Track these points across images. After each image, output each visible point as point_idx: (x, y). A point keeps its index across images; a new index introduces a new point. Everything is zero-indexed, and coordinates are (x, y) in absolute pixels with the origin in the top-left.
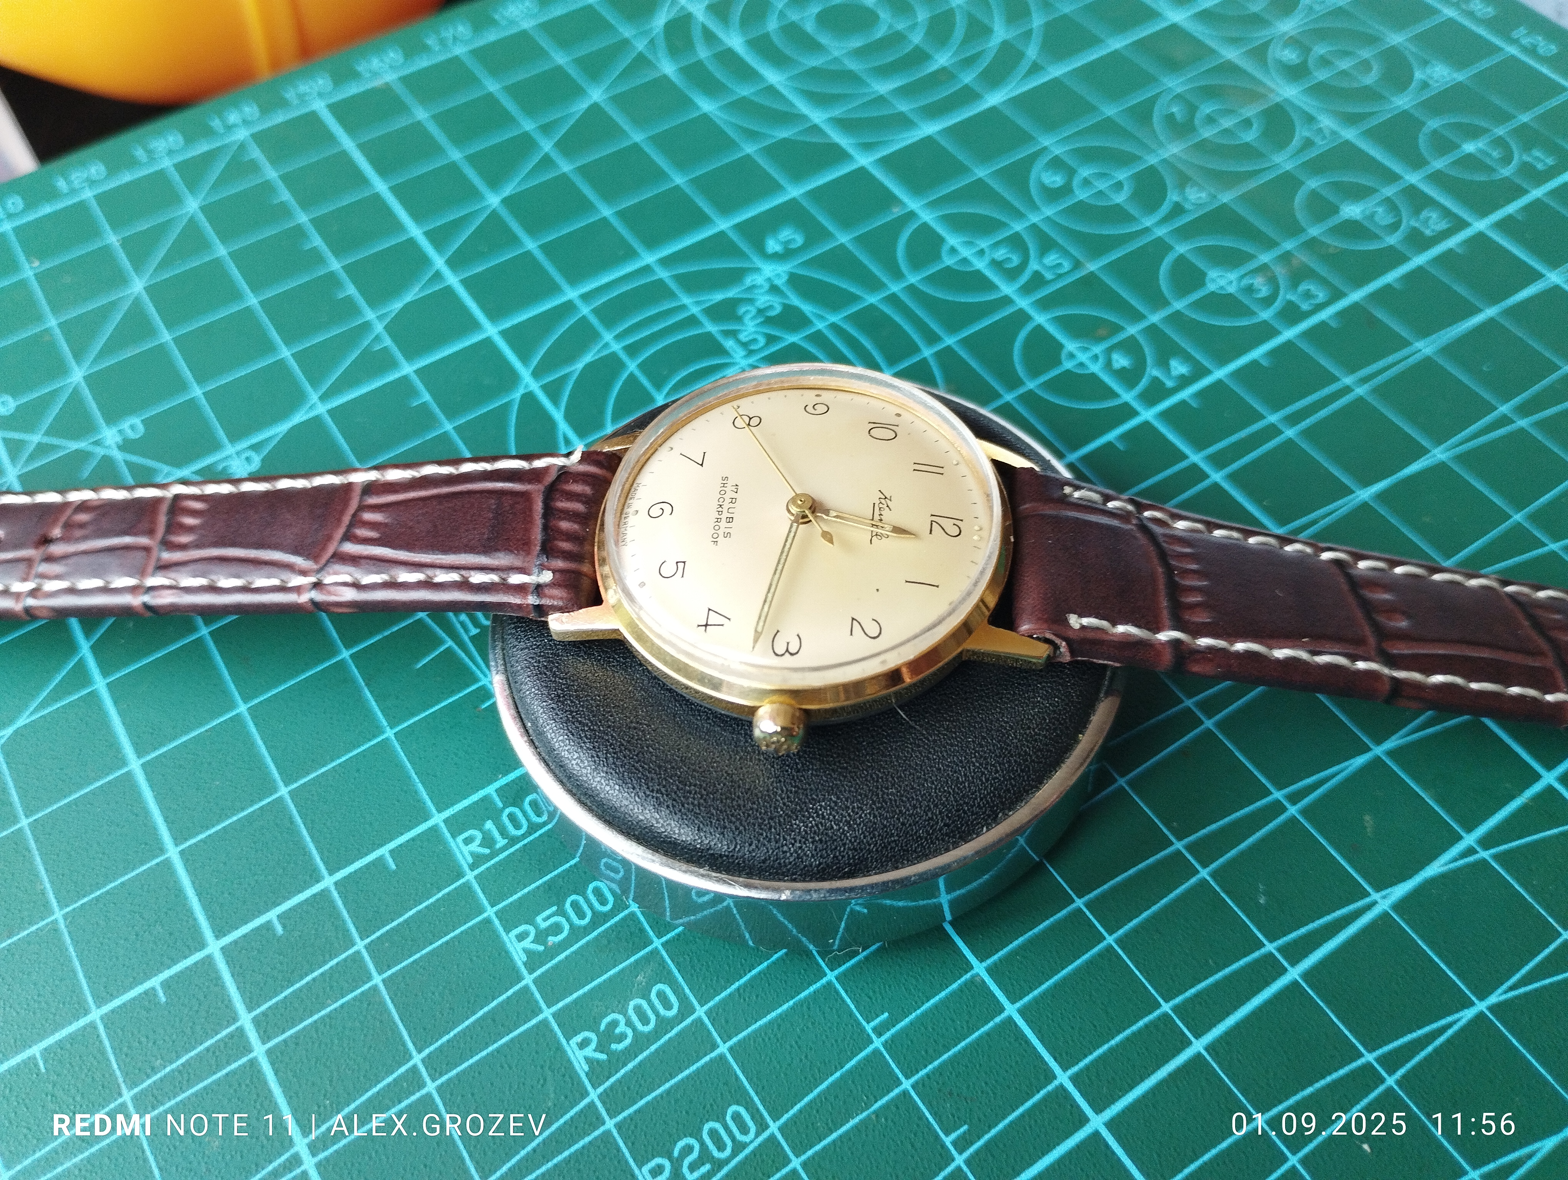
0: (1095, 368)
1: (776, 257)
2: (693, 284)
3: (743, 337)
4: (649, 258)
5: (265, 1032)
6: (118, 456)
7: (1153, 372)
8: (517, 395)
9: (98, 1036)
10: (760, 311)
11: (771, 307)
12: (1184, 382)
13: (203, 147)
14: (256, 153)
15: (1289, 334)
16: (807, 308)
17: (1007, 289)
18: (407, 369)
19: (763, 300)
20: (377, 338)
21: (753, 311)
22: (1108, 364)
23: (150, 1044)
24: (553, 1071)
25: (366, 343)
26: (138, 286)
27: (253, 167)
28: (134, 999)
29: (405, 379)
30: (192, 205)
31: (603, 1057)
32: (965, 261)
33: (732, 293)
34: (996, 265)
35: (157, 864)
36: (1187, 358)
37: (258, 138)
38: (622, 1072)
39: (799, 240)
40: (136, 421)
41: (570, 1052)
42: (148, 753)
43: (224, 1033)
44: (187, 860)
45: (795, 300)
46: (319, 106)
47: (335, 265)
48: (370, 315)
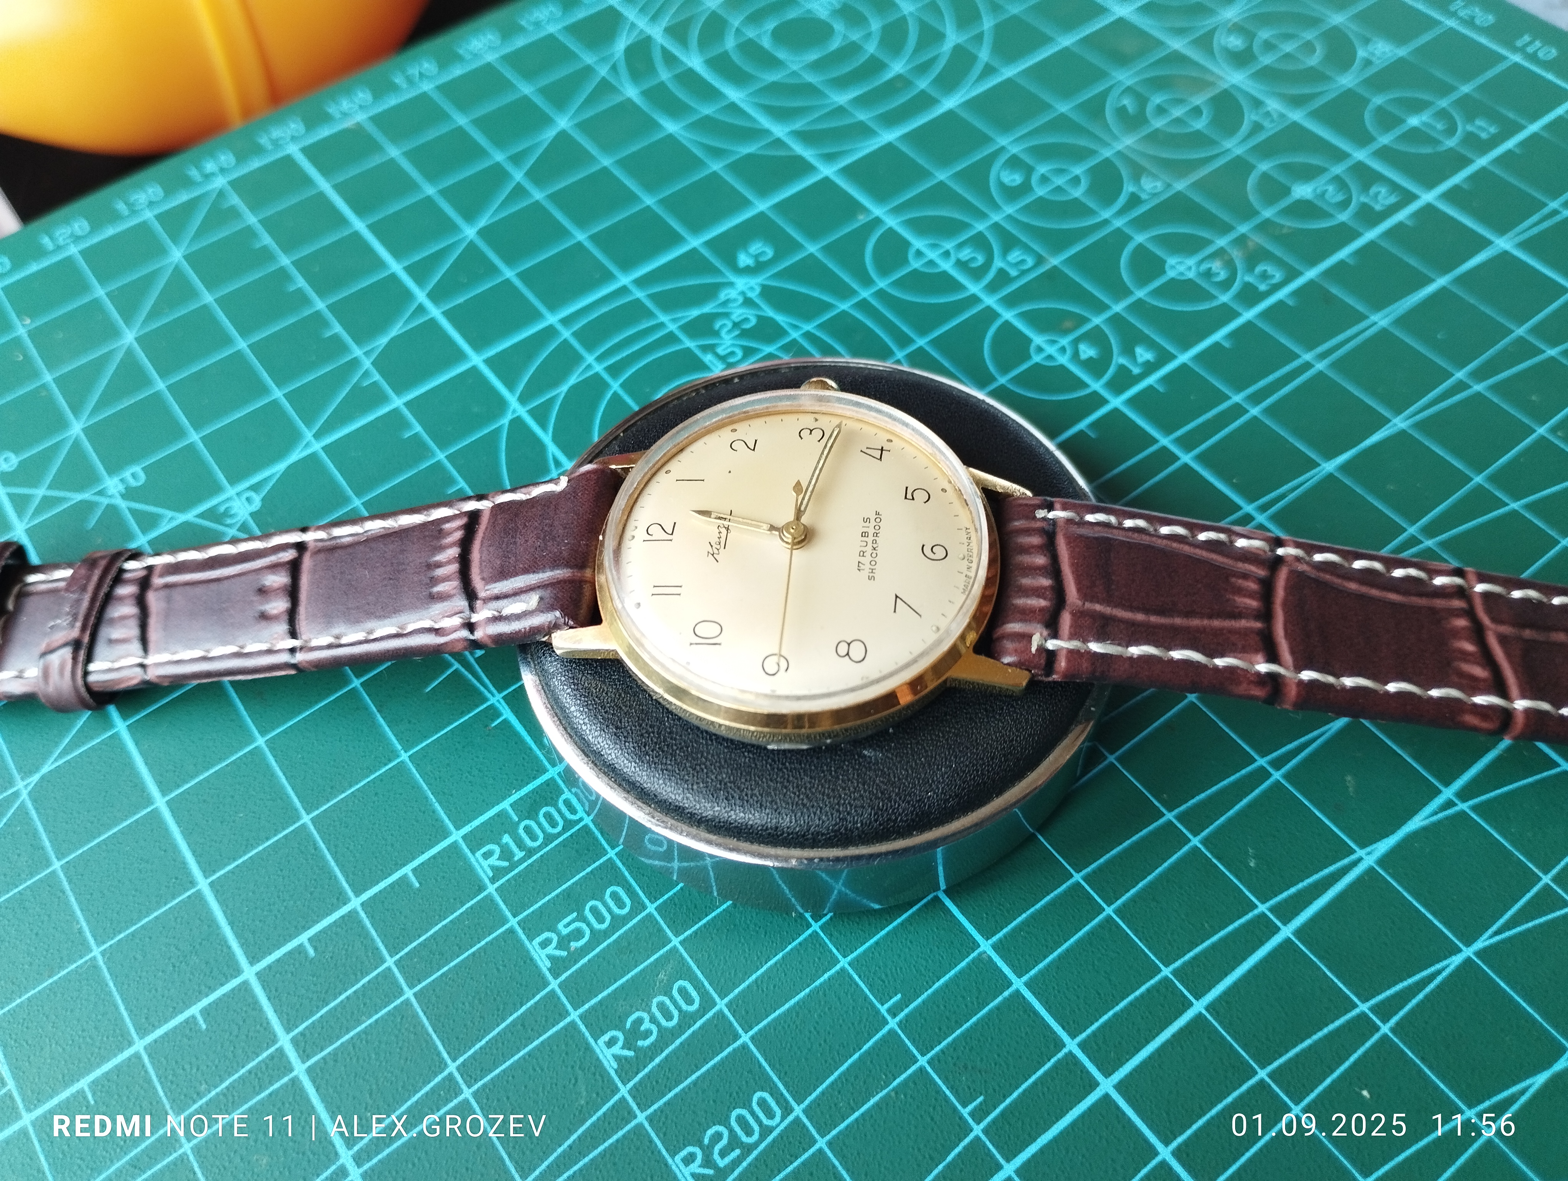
0: (1064, 360)
1: (748, 271)
2: (668, 301)
3: (721, 351)
4: (624, 280)
5: (304, 1051)
6: (123, 505)
7: (1119, 359)
8: (505, 421)
9: (143, 1066)
10: (736, 325)
11: (746, 320)
12: (1150, 368)
13: (184, 197)
14: (235, 200)
15: (1249, 315)
16: (781, 319)
17: (974, 288)
18: (397, 402)
19: (738, 313)
20: (366, 374)
21: (730, 325)
22: (1076, 355)
23: (194, 1070)
24: (583, 1070)
25: (355, 380)
26: (129, 337)
27: (233, 213)
28: (176, 1028)
29: (396, 411)
30: (176, 255)
31: (631, 1053)
32: (931, 263)
33: (708, 308)
34: (961, 265)
35: (189, 897)
36: (1151, 344)
37: (235, 184)
38: (650, 1067)
39: (770, 253)
40: (137, 469)
41: (598, 1051)
42: (171, 791)
43: (265, 1055)
44: (218, 891)
45: (769, 312)
46: (293, 150)
47: (320, 305)
48: (357, 352)
